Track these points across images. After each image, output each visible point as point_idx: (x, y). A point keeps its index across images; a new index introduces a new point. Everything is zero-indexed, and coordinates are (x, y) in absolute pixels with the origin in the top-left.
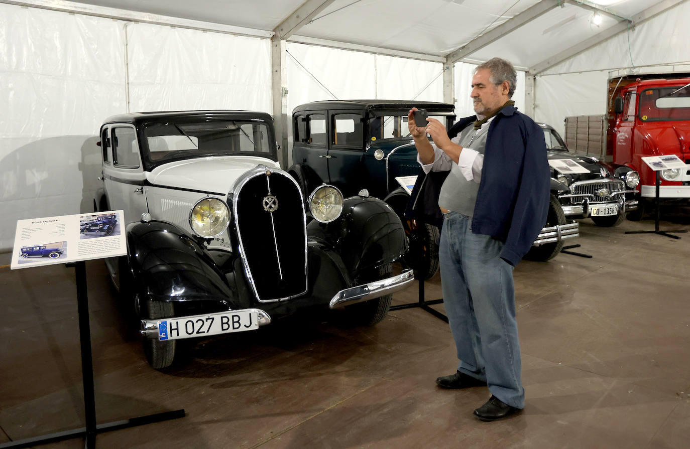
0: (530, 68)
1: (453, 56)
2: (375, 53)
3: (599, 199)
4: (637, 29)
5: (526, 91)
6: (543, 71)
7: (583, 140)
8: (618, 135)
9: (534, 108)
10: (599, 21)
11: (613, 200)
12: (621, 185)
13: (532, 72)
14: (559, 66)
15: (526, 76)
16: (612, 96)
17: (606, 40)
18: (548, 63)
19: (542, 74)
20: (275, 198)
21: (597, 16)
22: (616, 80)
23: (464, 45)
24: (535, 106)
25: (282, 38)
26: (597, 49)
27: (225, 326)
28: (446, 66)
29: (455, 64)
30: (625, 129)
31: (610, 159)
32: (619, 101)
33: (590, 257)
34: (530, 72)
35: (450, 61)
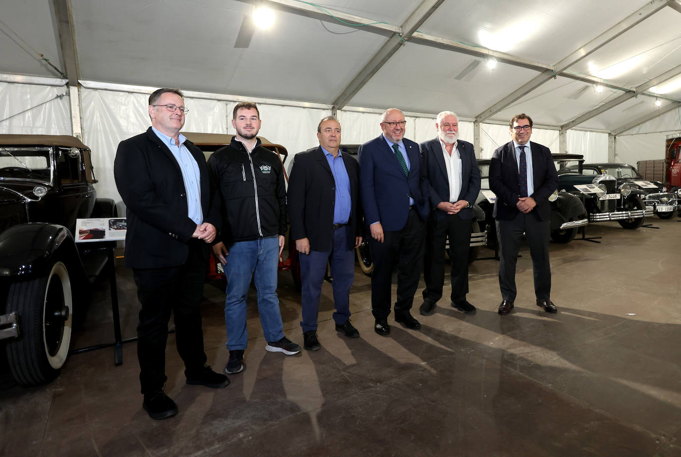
0: (612, 131)
1: (566, 126)
3: (662, 203)
6: (621, 133)
7: (650, 174)
8: (673, 170)
9: (615, 156)
10: (659, 104)
11: (671, 204)
12: (675, 196)
13: (613, 134)
14: (632, 130)
15: (609, 136)
16: (669, 149)
17: (663, 113)
18: (624, 128)
19: (620, 135)
21: (658, 101)
22: (672, 140)
23: (573, 120)
25: (480, 122)
28: (561, 132)
29: (567, 131)
30: (677, 167)
31: (668, 183)
32: (673, 152)
33: (659, 228)
34: (612, 133)
35: (564, 129)
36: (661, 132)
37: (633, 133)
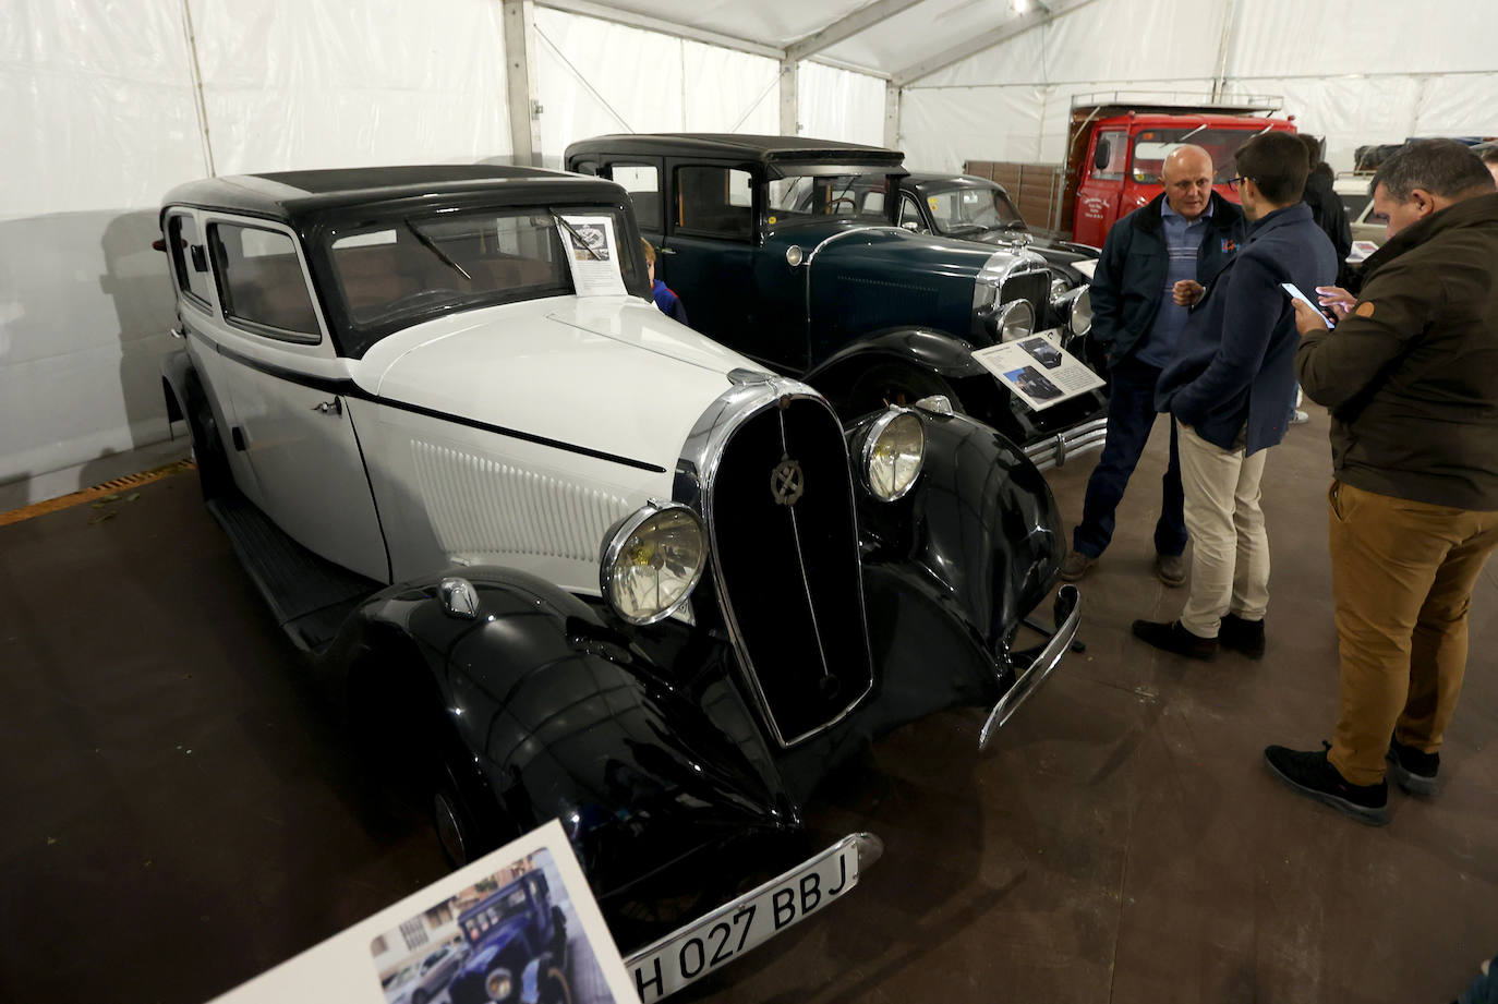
0: (894, 76)
1: (804, 46)
2: (681, 37)
4: (1056, 23)
5: (886, 112)
6: (913, 80)
8: (1087, 200)
9: (898, 141)
13: (897, 81)
14: (938, 75)
15: (887, 87)
16: (1076, 136)
18: (923, 69)
19: (911, 85)
20: (795, 464)
22: (1087, 110)
23: (819, 30)
24: (900, 138)
26: (996, 51)
27: (785, 915)
28: (784, 66)
29: (800, 64)
34: (894, 81)
35: (791, 56)
36: (1002, 86)
37: (941, 84)
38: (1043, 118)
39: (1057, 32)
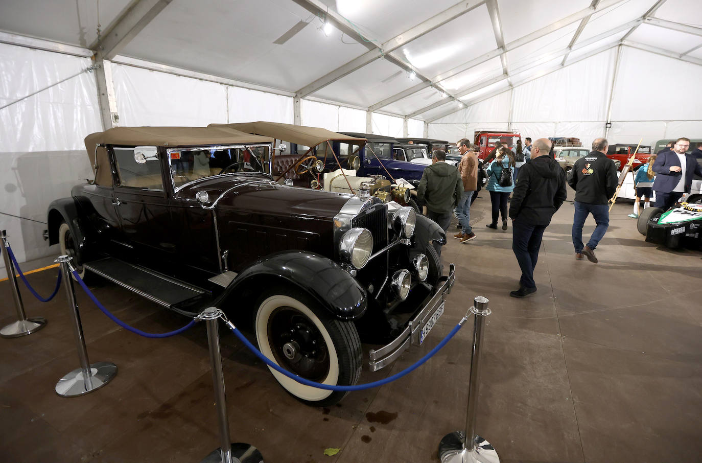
37: (439, 123)
38: (466, 132)
39: (469, 111)
